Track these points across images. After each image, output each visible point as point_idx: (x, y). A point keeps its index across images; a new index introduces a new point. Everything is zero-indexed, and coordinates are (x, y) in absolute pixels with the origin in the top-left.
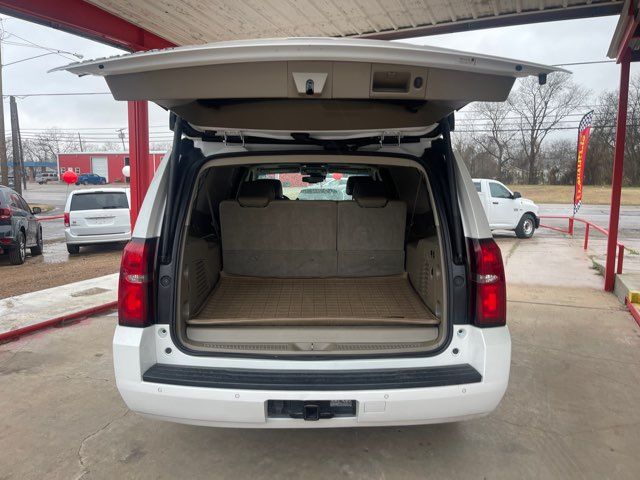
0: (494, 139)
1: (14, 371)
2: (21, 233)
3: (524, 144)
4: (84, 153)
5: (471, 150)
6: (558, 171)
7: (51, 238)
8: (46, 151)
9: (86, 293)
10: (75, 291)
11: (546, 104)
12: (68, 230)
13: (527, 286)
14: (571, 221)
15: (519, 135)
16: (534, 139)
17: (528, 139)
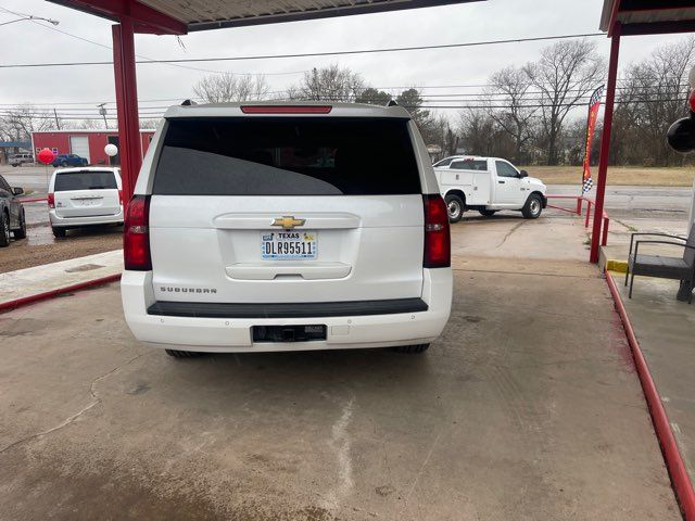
0: (513, 116)
1: (18, 333)
2: (4, 214)
3: (544, 122)
4: (61, 131)
5: (488, 127)
6: (579, 151)
7: (33, 222)
8: (18, 129)
9: (81, 269)
10: (69, 268)
11: (569, 77)
12: (53, 212)
13: (518, 259)
14: (580, 200)
15: (539, 112)
16: (555, 116)
17: (549, 116)
